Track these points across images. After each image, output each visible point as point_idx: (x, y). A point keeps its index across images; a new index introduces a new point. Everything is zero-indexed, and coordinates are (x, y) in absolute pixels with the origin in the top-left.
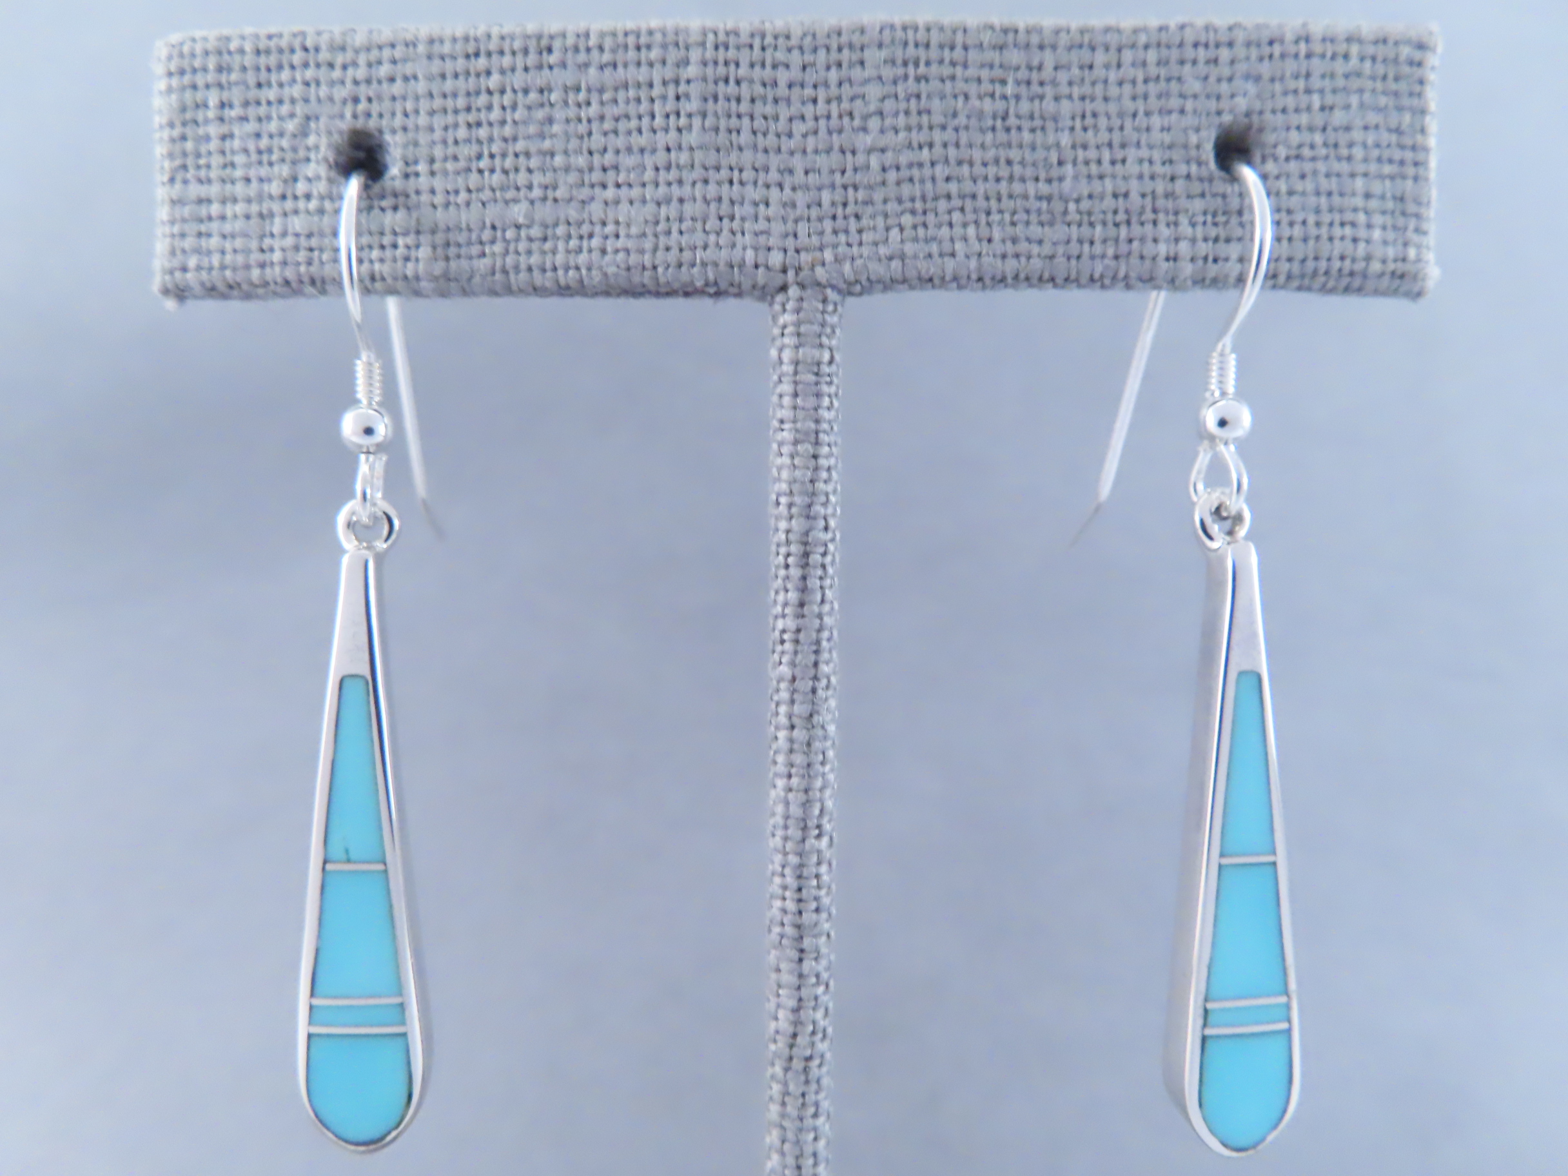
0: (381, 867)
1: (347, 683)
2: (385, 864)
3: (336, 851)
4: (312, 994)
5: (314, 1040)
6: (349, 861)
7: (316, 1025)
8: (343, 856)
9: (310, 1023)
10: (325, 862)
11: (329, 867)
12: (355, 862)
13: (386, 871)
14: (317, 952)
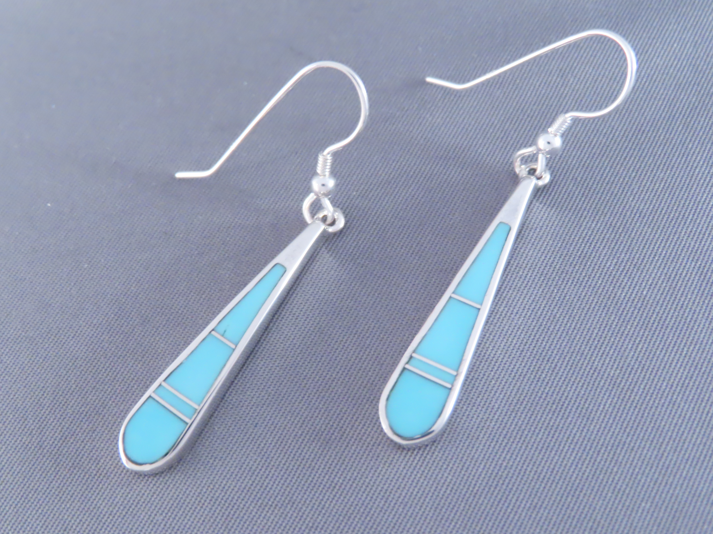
0: (233, 347)
1: (278, 266)
2: (236, 346)
3: (221, 329)
4: (165, 380)
5: (150, 400)
6: (223, 336)
7: (156, 394)
8: (222, 332)
9: (154, 392)
10: (213, 330)
11: (213, 333)
12: (225, 338)
13: (234, 350)
14: (181, 364)
